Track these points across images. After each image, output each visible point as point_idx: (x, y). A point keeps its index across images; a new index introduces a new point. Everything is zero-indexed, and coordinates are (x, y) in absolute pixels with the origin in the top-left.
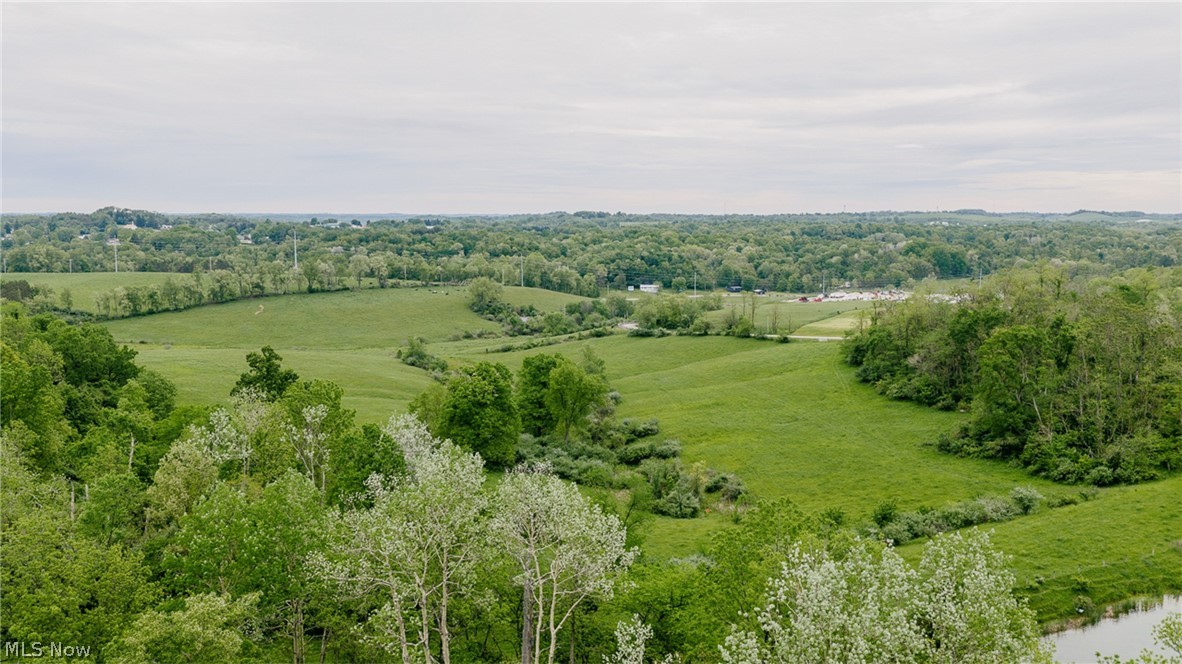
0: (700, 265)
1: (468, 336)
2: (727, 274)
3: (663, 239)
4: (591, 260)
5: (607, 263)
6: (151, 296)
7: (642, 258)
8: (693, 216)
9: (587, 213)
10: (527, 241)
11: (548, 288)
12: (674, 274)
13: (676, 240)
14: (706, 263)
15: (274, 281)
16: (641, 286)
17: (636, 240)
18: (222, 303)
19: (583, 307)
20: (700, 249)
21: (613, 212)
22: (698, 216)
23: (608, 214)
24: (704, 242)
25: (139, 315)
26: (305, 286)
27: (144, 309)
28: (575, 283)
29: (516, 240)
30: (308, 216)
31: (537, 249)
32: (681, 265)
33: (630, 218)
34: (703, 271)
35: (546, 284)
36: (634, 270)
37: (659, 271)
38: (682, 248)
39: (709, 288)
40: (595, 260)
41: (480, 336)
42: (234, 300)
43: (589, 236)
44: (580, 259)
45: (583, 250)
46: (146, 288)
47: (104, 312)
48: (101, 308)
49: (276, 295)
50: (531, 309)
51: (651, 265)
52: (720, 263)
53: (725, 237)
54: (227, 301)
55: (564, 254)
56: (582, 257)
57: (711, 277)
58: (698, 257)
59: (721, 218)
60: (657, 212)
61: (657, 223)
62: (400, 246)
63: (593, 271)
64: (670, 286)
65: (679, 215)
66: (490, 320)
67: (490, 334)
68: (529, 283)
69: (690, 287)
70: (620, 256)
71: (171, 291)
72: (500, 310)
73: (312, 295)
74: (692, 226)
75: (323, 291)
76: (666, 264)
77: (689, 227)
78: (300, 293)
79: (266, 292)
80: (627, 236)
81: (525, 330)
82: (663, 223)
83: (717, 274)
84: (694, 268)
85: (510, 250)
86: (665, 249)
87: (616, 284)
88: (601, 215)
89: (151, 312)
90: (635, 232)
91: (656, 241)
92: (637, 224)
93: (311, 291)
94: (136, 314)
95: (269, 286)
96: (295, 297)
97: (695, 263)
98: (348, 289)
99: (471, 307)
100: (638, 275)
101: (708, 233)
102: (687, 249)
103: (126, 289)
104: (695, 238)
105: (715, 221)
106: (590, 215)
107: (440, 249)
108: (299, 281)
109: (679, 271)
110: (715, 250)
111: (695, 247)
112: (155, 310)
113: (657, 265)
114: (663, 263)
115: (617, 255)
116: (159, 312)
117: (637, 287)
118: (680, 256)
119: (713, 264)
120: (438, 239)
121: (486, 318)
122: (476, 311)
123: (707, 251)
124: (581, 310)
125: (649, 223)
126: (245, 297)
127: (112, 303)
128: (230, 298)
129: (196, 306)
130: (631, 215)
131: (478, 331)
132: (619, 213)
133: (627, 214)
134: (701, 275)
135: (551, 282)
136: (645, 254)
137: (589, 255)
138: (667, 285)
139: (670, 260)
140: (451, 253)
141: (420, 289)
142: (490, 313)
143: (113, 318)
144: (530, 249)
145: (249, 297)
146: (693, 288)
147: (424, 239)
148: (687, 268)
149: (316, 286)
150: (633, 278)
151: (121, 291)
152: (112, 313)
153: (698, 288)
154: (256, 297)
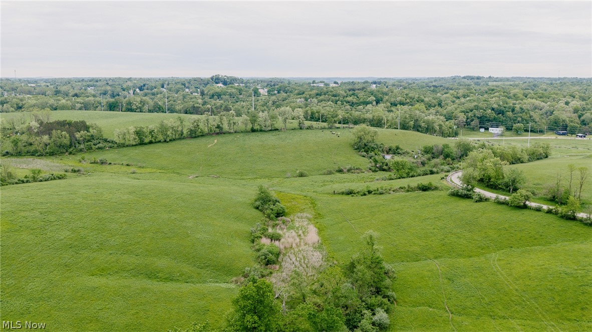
0: (536, 115)
1: (340, 171)
2: (556, 122)
3: (511, 95)
4: (456, 109)
5: (467, 112)
6: (150, 132)
7: (493, 109)
8: (538, 78)
9: (470, 77)
10: (417, 96)
11: (418, 131)
12: (515, 121)
13: (521, 96)
14: (541, 112)
15: (229, 124)
16: (490, 129)
17: (492, 95)
18: (195, 137)
19: (435, 149)
20: (537, 102)
21: (486, 76)
22: (541, 78)
23: (483, 77)
24: (541, 98)
25: (143, 144)
26: (250, 126)
27: (147, 140)
28: (438, 128)
29: (410, 95)
30: (310, 79)
31: (423, 101)
32: (521, 115)
33: (496, 80)
34: (537, 120)
35: (417, 128)
36: (486, 117)
37: (504, 119)
38: (524, 101)
39: (541, 132)
40: (459, 110)
41: (349, 171)
42: (203, 135)
43: (461, 92)
44: (449, 108)
45: (453, 102)
46: (147, 127)
47: (123, 141)
48: (121, 139)
49: (230, 133)
50: (398, 148)
51: (498, 114)
52: (552, 113)
53: (557, 94)
54: (199, 136)
55: (440, 105)
56: (451, 108)
57: (544, 125)
58: (535, 108)
59: (556, 80)
60: (515, 76)
61: (512, 83)
62: (337, 98)
63: (456, 118)
64: (512, 129)
65: (529, 78)
66: (364, 156)
67: (357, 169)
68: (404, 127)
69: (526, 131)
70: (477, 108)
71: (163, 129)
72: (373, 149)
73: (253, 134)
74: (535, 86)
75: (261, 131)
76: (510, 114)
77: (532, 87)
78: (246, 132)
79: (224, 130)
80: (486, 93)
81: (385, 167)
82: (517, 83)
83: (549, 122)
84: (531, 117)
85: (405, 101)
86: (511, 102)
87: (472, 127)
88: (478, 78)
89: (151, 142)
90: (493, 90)
91: (506, 96)
92: (499, 83)
93: (253, 131)
94: (142, 144)
95: (226, 127)
96: (242, 134)
97: (532, 113)
98: (277, 130)
99: (353, 146)
100: (489, 121)
101: (546, 90)
102: (528, 103)
103: (135, 127)
104: (535, 94)
105: (551, 82)
106: (472, 78)
107: (361, 100)
108: (246, 125)
109: (519, 119)
110: (549, 103)
111: (534, 100)
112: (154, 141)
113: (503, 114)
114: (508, 113)
115: (475, 106)
116: (156, 143)
117: (487, 129)
118: (521, 109)
119: (546, 113)
120: (361, 94)
121: (361, 155)
122: (356, 149)
123: (543, 104)
124: (434, 151)
125: (506, 83)
126: (211, 134)
127: (127, 136)
128: (201, 134)
129: (180, 139)
130: (497, 78)
131: (348, 167)
132: (490, 77)
133: (495, 77)
134: (536, 122)
135: (420, 126)
136: (495, 106)
137: (456, 106)
138: (509, 129)
139: (513, 110)
140: (367, 103)
141: (325, 131)
142: (365, 151)
143: (127, 146)
144: (418, 101)
145: (213, 134)
146: (528, 131)
147: (353, 94)
148: (525, 117)
149: (257, 127)
150: (484, 123)
151: (132, 129)
152: (127, 143)
153: (531, 131)
154: (218, 134)
